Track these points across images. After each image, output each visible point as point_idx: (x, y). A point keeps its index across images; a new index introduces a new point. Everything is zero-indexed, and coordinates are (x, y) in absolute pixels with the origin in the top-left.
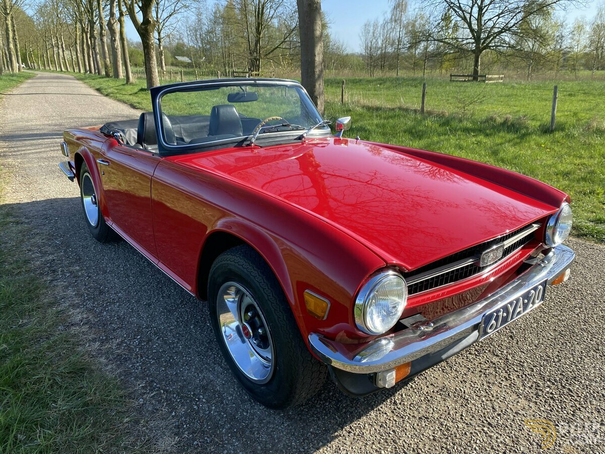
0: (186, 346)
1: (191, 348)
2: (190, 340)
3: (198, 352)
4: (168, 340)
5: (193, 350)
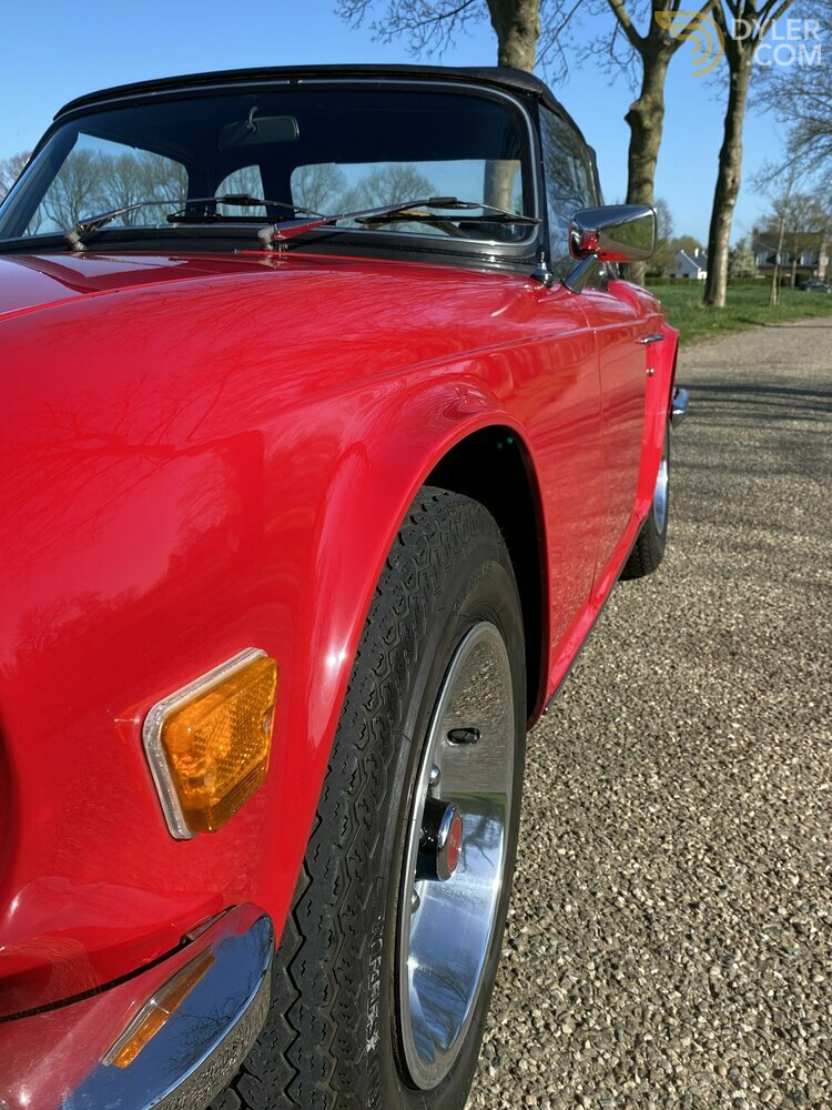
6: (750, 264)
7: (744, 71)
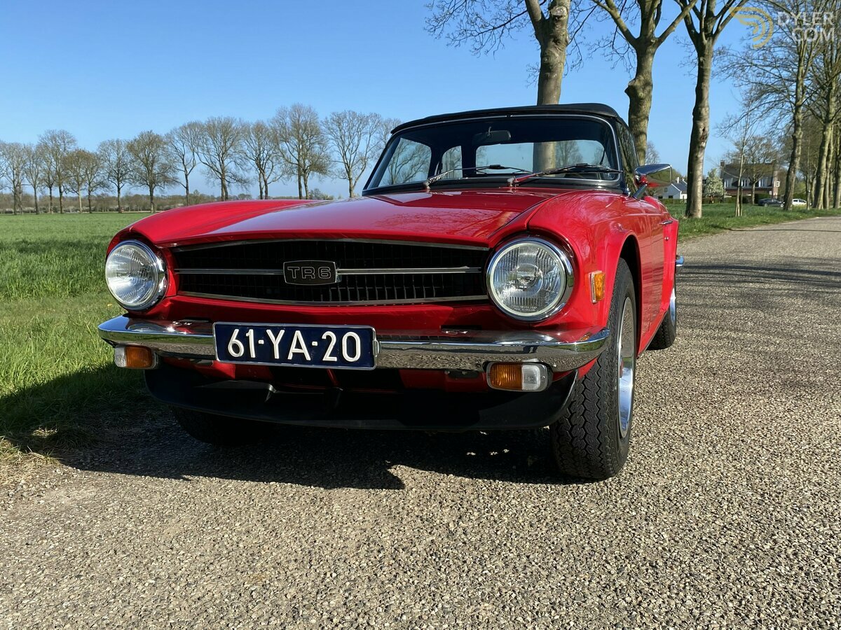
6: (719, 187)
7: (708, 55)
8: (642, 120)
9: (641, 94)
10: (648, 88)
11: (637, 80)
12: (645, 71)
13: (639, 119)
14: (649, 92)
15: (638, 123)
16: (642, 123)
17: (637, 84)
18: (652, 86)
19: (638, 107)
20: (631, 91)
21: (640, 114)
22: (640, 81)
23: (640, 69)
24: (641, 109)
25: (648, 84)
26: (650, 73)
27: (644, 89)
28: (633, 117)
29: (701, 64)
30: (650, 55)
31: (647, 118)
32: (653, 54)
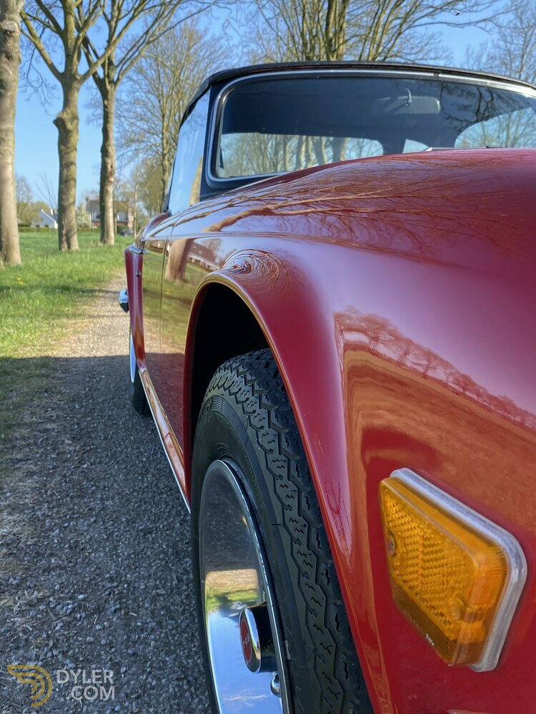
0: (167, 644)
1: (175, 652)
2: (184, 631)
3: (184, 669)
4: (136, 619)
5: (175, 660)
6: (87, 219)
7: (112, 100)
8: (72, 151)
9: (69, 126)
10: (75, 122)
11: (65, 113)
12: (72, 105)
13: (68, 150)
14: (77, 125)
15: (67, 153)
16: (72, 154)
17: (65, 116)
18: (78, 119)
19: (67, 139)
20: (60, 123)
21: (70, 145)
22: (67, 113)
23: (67, 102)
24: (70, 140)
25: (75, 118)
26: (76, 107)
27: (72, 122)
28: (63, 147)
29: (105, 107)
30: (75, 90)
31: (76, 150)
32: (78, 90)
